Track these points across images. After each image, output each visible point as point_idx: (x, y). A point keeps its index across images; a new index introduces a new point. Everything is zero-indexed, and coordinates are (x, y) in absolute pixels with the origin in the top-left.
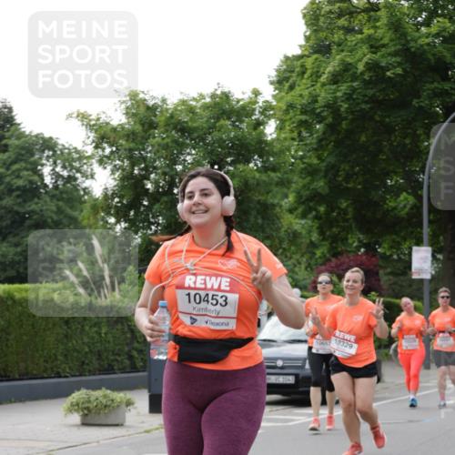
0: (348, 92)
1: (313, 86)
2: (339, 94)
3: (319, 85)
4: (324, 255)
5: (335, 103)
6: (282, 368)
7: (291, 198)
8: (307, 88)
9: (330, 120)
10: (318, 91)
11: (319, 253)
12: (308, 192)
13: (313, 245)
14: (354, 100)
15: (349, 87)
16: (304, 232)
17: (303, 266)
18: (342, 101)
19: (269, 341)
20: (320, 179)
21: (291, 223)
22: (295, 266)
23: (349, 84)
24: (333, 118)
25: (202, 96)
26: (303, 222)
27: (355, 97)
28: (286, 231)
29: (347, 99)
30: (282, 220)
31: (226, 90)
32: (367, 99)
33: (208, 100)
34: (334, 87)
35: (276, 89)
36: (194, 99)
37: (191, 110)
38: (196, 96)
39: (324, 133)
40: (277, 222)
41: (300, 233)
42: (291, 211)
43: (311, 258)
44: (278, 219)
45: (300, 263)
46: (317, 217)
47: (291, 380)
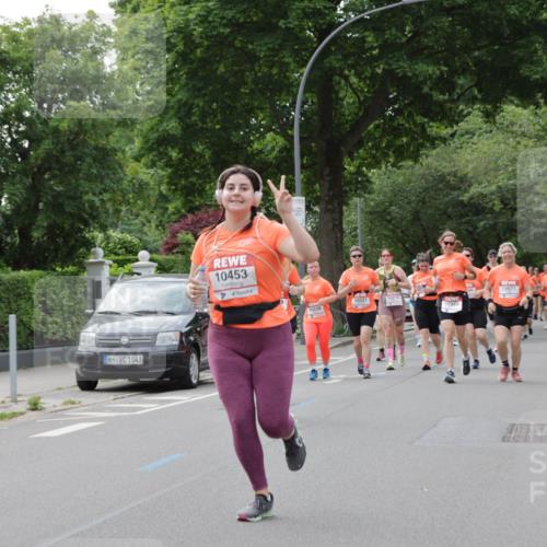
0: (201, 13)
1: (160, 7)
2: (191, 16)
3: (167, 5)
4: (178, 211)
5: (187, 26)
6: (128, 346)
7: (138, 143)
8: (153, 10)
9: (181, 47)
10: (166, 13)
11: (171, 208)
12: (156, 135)
13: (163, 198)
14: (210, 22)
15: (203, 7)
16: (152, 183)
17: (153, 225)
18: (196, 24)
19: (112, 313)
20: (171, 118)
21: (137, 172)
22: (144, 225)
23: (204, 4)
24: (185, 44)
25: (27, 22)
26: (152, 171)
27: (210, 19)
28: (131, 181)
29: (201, 22)
30: (125, 168)
31: (56, 13)
32: (225, 21)
33: (34, 25)
34: (185, 8)
35: (117, 12)
36: (17, 25)
37: (14, 38)
38: (20, 21)
39: (174, 64)
40: (119, 171)
41: (147, 184)
42: (137, 159)
43: (163, 215)
44: (121, 167)
45: (149, 222)
46: (168, 165)
47: (138, 360)
